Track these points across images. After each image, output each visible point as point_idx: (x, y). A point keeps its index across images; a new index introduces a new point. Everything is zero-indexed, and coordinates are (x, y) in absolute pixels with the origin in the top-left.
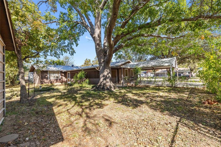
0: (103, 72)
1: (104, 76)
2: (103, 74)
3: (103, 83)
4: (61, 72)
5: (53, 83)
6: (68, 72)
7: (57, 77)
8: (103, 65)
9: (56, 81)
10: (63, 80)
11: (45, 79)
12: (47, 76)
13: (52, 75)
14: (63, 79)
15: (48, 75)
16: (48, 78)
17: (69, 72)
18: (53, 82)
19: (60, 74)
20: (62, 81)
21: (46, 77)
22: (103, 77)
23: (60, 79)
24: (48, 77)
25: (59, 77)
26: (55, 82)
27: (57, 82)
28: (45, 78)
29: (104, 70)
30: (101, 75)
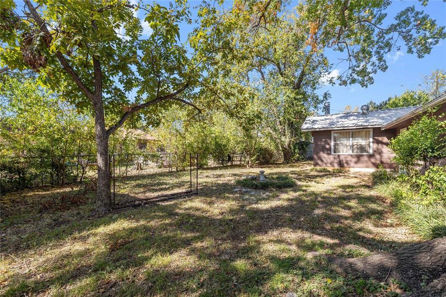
4: (377, 132)
5: (345, 165)
7: (362, 149)
9: (355, 160)
10: (384, 160)
11: (324, 152)
12: (329, 144)
13: (346, 142)
15: (332, 143)
16: (332, 150)
18: (347, 163)
19: (371, 140)
20: (382, 163)
21: (327, 146)
23: (371, 156)
24: (332, 147)
25: (367, 148)
26: (352, 164)
27: (359, 165)
28: (324, 149)
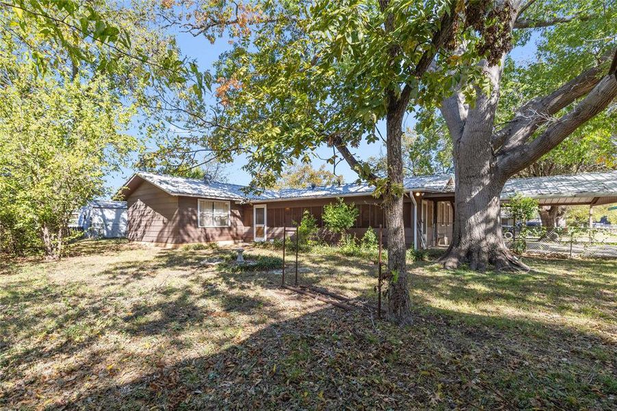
0: (486, 207)
1: (487, 220)
2: (485, 215)
3: (484, 243)
4: (234, 205)
6: (255, 207)
7: (222, 222)
8: (487, 182)
9: (218, 232)
10: (239, 232)
11: (191, 225)
12: (195, 215)
13: (208, 213)
14: (239, 227)
15: (199, 214)
16: (199, 223)
17: (265, 207)
18: (212, 236)
19: (229, 212)
20: (237, 235)
21: (194, 218)
22: (482, 222)
23: (230, 229)
24: (199, 218)
25: (227, 221)
26: (217, 238)
28: (191, 221)
29: (490, 200)
30: (472, 218)
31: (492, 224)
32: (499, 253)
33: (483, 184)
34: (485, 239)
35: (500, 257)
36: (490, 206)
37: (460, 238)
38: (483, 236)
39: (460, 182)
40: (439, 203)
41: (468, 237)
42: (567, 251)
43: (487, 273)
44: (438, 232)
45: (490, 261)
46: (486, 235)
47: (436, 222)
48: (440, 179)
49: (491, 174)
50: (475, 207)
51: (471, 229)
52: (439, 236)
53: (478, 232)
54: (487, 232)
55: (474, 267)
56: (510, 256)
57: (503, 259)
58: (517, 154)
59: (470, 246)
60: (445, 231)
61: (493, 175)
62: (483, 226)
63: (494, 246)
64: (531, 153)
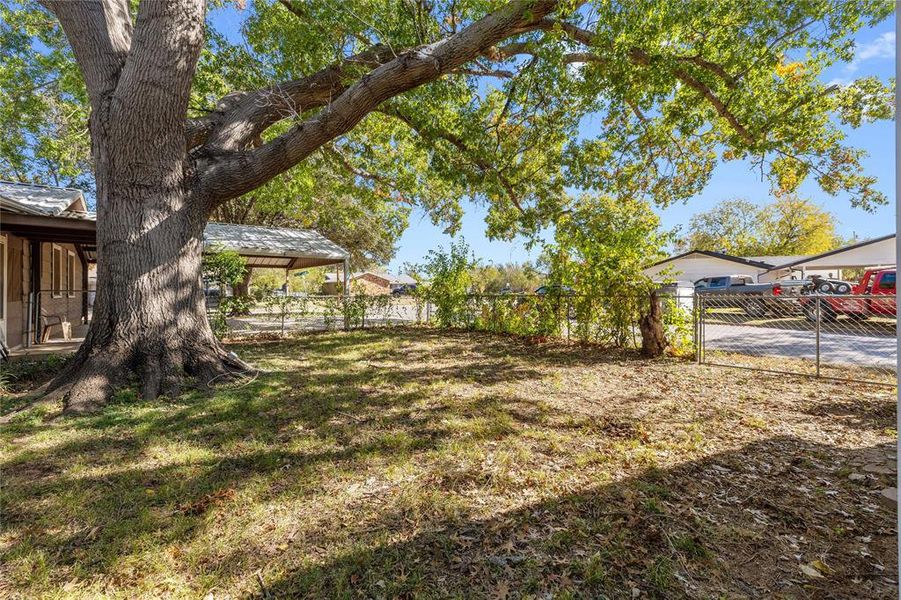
2: (173, 272)
3: (172, 331)
22: (166, 287)
29: (184, 243)
30: (145, 278)
31: (187, 291)
32: (203, 349)
33: (169, 209)
34: (174, 323)
35: (206, 358)
36: (184, 254)
37: (112, 325)
38: (170, 316)
39: (112, 195)
40: (45, 246)
41: (134, 321)
42: (279, 328)
43: (185, 397)
44: (44, 311)
45: (189, 369)
46: (176, 314)
47: (35, 286)
48: (48, 195)
49: (186, 191)
50: (151, 255)
51: (140, 300)
52: (45, 320)
53: (157, 308)
54: (179, 307)
55: (151, 389)
56: (223, 353)
57: (213, 360)
58: (234, 164)
59: (139, 342)
60: (62, 310)
61: (190, 193)
62: (170, 296)
63: (193, 334)
64: (258, 168)
